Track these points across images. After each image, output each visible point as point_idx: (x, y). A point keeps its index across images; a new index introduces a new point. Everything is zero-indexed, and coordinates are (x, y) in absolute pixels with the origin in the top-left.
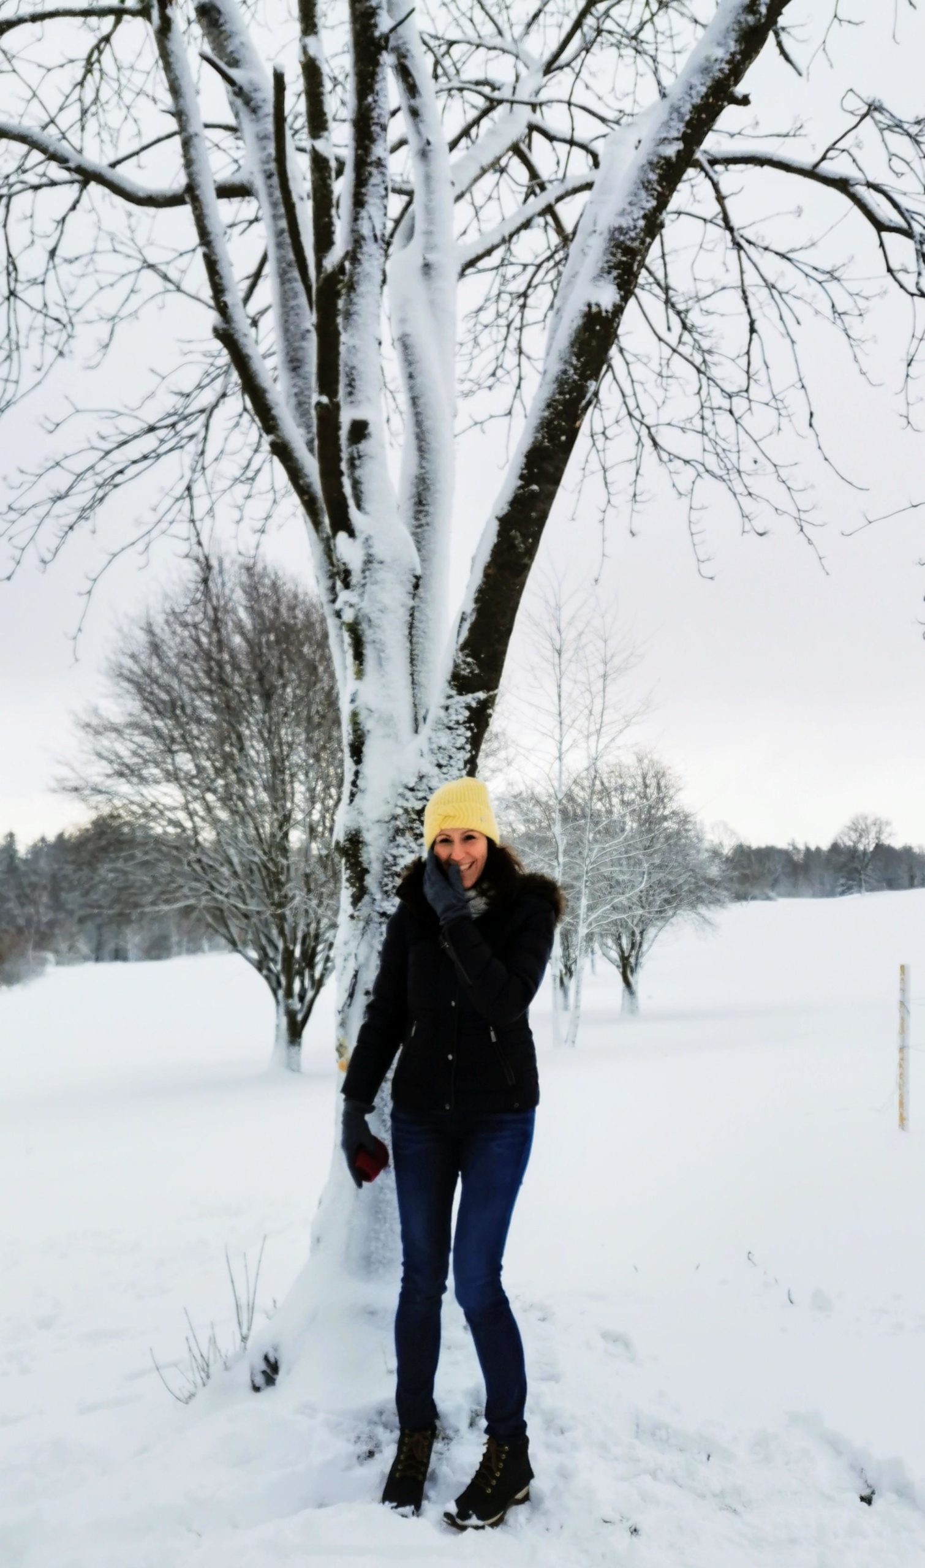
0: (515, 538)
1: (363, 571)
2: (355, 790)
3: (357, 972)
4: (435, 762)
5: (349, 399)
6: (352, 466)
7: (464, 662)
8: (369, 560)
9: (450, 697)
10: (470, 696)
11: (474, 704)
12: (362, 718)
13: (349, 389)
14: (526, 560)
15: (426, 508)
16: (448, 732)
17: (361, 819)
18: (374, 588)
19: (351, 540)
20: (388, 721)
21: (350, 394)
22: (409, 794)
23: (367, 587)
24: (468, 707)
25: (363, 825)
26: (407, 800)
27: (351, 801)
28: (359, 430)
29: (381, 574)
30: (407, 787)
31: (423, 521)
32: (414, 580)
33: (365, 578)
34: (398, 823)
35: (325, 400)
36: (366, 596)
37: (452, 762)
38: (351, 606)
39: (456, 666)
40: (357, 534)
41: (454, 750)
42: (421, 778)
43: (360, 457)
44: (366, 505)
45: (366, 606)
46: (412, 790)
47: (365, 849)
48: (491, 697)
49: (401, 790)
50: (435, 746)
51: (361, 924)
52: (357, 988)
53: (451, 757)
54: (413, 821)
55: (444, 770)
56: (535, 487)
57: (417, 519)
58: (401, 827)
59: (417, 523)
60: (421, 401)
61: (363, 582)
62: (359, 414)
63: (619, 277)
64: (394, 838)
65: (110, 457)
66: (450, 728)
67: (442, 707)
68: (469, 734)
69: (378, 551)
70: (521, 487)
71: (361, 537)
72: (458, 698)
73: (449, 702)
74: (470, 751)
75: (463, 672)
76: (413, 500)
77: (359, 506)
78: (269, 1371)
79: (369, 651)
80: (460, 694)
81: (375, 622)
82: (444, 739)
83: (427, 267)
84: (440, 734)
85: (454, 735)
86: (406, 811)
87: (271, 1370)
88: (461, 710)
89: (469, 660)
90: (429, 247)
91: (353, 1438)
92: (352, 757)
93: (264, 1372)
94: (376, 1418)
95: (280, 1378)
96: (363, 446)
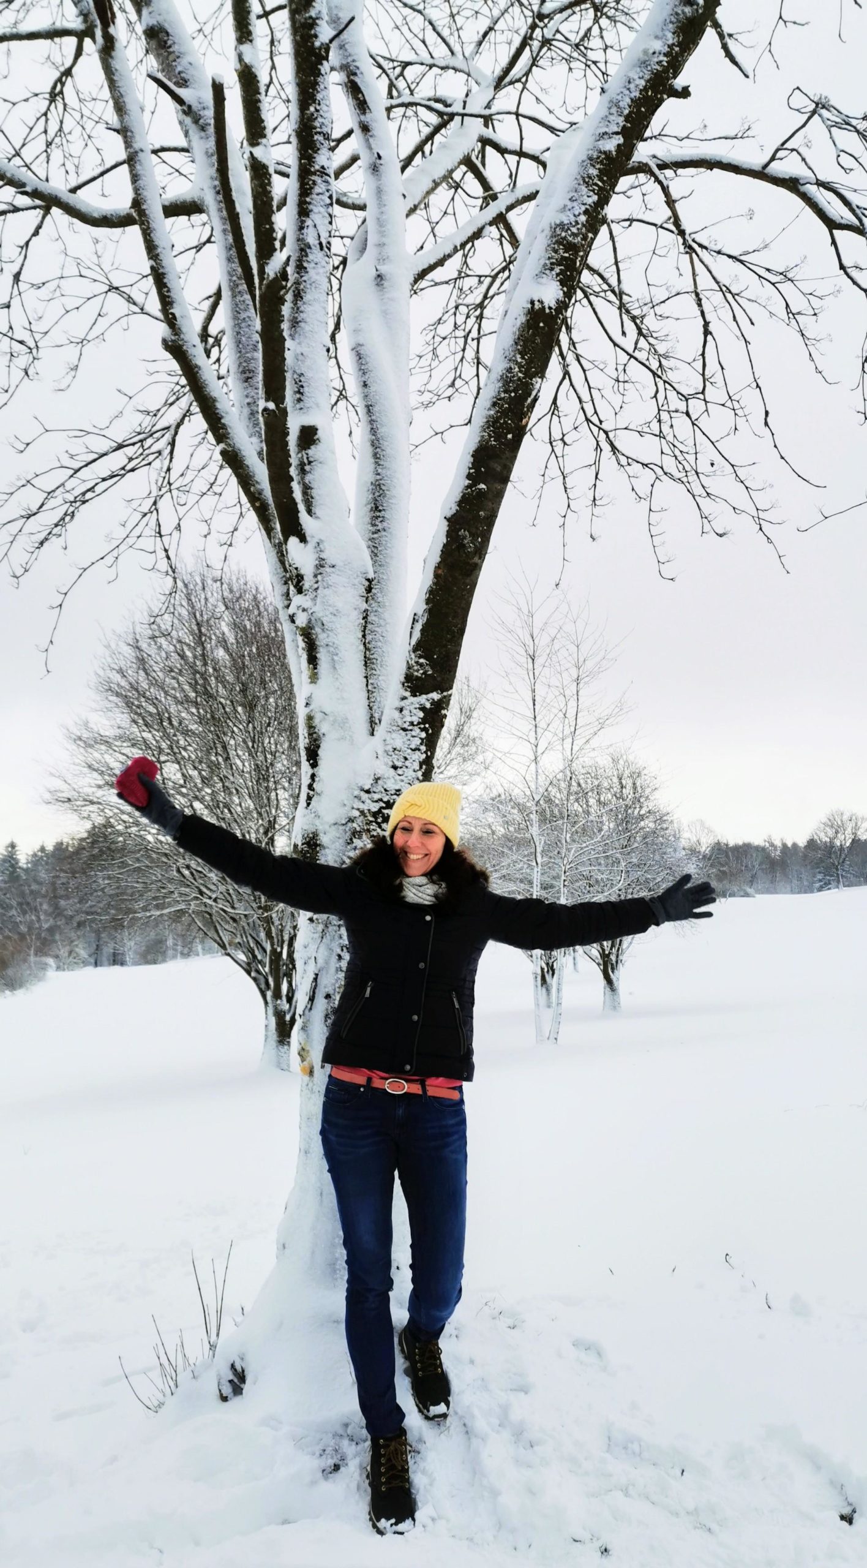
0: (465, 538)
1: (315, 576)
2: (311, 793)
3: (317, 975)
4: (391, 764)
5: (298, 406)
6: (303, 471)
7: (417, 663)
8: (321, 564)
9: (404, 698)
10: (424, 696)
11: (428, 705)
12: (316, 722)
13: (298, 396)
14: (476, 559)
15: (381, 514)
16: (404, 733)
17: (317, 822)
18: (326, 591)
19: (302, 545)
20: (342, 723)
21: (299, 400)
22: (365, 796)
23: (319, 591)
24: (423, 708)
25: (320, 828)
26: (363, 802)
27: (308, 804)
28: (308, 436)
29: (332, 577)
30: (362, 790)
31: (380, 527)
32: (367, 583)
33: (317, 582)
34: (355, 825)
35: (271, 406)
36: (319, 600)
37: (407, 763)
38: (304, 610)
39: (409, 667)
40: (308, 539)
41: (410, 751)
42: (377, 780)
43: (310, 463)
44: (316, 509)
45: (319, 610)
46: (368, 792)
47: (323, 852)
48: (445, 697)
49: (356, 793)
50: (389, 748)
51: (321, 927)
52: (317, 991)
53: (406, 759)
54: (369, 823)
55: (400, 771)
56: (482, 486)
57: (374, 525)
58: (358, 829)
59: (373, 529)
60: (376, 409)
61: (316, 586)
62: (308, 421)
63: (561, 272)
64: (351, 839)
65: (78, 475)
66: (404, 730)
67: (396, 709)
68: (423, 735)
69: (330, 555)
70: (468, 487)
71: (311, 543)
72: (412, 699)
73: (403, 703)
74: (426, 752)
75: (416, 674)
76: (369, 507)
77: (309, 512)
78: (236, 1380)
79: (322, 655)
80: (414, 695)
81: (328, 625)
82: (399, 740)
83: (380, 277)
84: (394, 735)
85: (409, 737)
86: (362, 813)
87: (238, 1380)
88: (414, 711)
89: (422, 661)
90: (382, 259)
91: (318, 1450)
92: (308, 760)
93: (231, 1381)
94: (341, 1432)
95: (246, 1387)
96: (313, 451)
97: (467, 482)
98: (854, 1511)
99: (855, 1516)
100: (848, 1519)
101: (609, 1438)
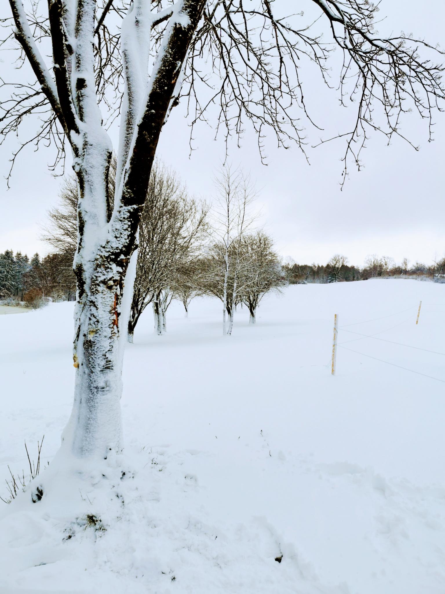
0: (146, 135)
1: (83, 149)
2: (80, 247)
3: (80, 326)
4: (115, 236)
5: (78, 69)
6: (79, 101)
7: (127, 191)
8: (86, 144)
9: (121, 207)
10: (130, 206)
11: (132, 210)
12: (83, 215)
13: (78, 65)
14: (151, 145)
15: (131, 126)
16: (120, 222)
17: (82, 260)
18: (88, 157)
19: (77, 134)
20: (94, 217)
21: (78, 67)
22: (103, 249)
23: (85, 156)
24: (129, 212)
25: (83, 263)
26: (102, 252)
27: (79, 252)
28: (81, 84)
29: (91, 150)
30: (101, 246)
31: (130, 132)
32: (108, 154)
33: (84, 152)
34: (98, 262)
35: (57, 66)
36: (84, 160)
37: (122, 236)
38: (78, 164)
39: (124, 193)
40: (80, 131)
41: (123, 230)
42: (108, 242)
43: (82, 96)
44: (85, 118)
45: (85, 165)
46: (104, 247)
47: (84, 273)
48: (140, 207)
49: (99, 248)
50: (114, 229)
51: (82, 305)
52: (80, 333)
53: (121, 234)
54: (104, 261)
55: (118, 239)
56: (153, 111)
57: (128, 131)
58: (99, 264)
59: (128, 133)
61: (84, 154)
62: (81, 76)
63: (190, 12)
64: (96, 268)
65: (20, 104)
66: (121, 221)
67: (118, 211)
68: (130, 223)
69: (90, 140)
70: (147, 111)
71: (82, 134)
72: (124, 207)
73: (120, 209)
74: (131, 231)
75: (126, 196)
77: (82, 119)
78: (39, 494)
79: (86, 185)
80: (125, 206)
81: (88, 172)
82: (119, 225)
83: (137, 22)
84: (116, 223)
85: (123, 224)
86: (101, 256)
87: (40, 495)
88: (125, 213)
89: (129, 190)
90: (139, 14)
91: (63, 530)
92: (80, 232)
93: (37, 495)
94: (75, 521)
95: (43, 497)
96: (83, 91)
97: (147, 109)
98: (282, 556)
99: (283, 559)
100: (279, 560)
101: (189, 522)
